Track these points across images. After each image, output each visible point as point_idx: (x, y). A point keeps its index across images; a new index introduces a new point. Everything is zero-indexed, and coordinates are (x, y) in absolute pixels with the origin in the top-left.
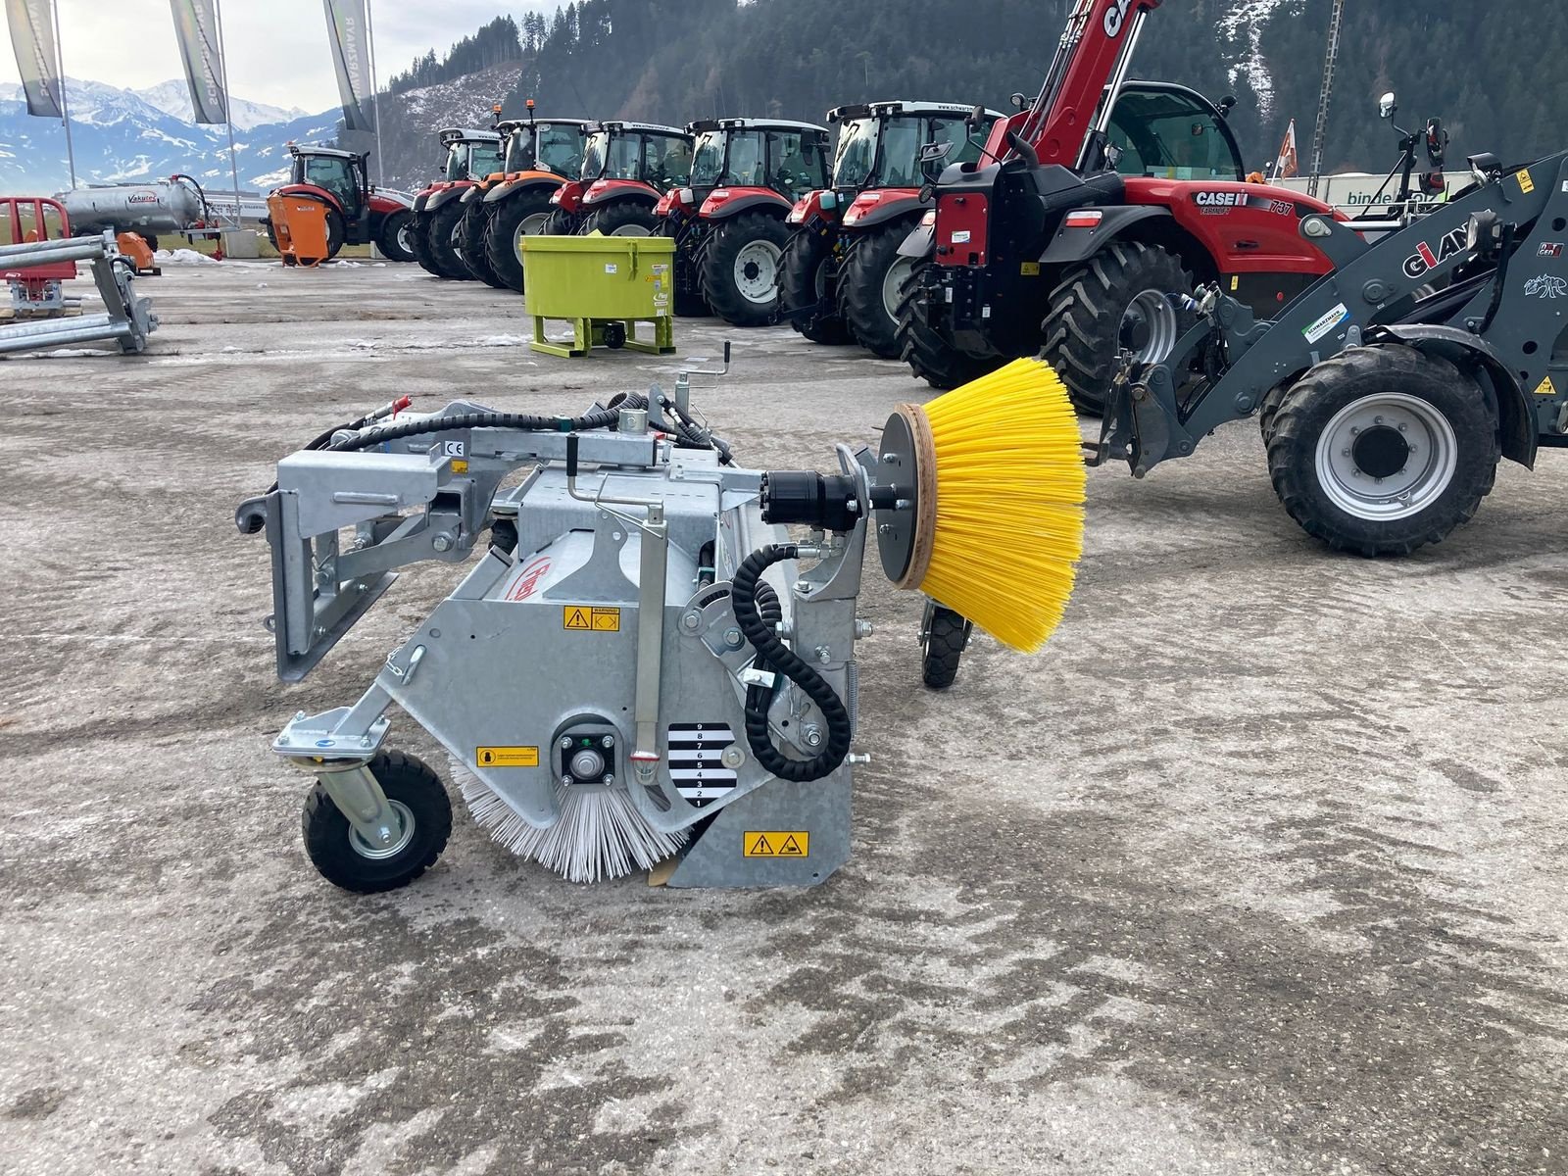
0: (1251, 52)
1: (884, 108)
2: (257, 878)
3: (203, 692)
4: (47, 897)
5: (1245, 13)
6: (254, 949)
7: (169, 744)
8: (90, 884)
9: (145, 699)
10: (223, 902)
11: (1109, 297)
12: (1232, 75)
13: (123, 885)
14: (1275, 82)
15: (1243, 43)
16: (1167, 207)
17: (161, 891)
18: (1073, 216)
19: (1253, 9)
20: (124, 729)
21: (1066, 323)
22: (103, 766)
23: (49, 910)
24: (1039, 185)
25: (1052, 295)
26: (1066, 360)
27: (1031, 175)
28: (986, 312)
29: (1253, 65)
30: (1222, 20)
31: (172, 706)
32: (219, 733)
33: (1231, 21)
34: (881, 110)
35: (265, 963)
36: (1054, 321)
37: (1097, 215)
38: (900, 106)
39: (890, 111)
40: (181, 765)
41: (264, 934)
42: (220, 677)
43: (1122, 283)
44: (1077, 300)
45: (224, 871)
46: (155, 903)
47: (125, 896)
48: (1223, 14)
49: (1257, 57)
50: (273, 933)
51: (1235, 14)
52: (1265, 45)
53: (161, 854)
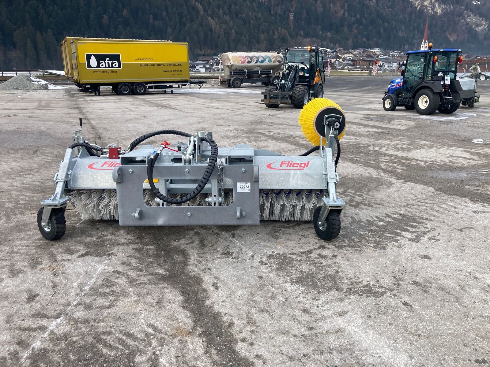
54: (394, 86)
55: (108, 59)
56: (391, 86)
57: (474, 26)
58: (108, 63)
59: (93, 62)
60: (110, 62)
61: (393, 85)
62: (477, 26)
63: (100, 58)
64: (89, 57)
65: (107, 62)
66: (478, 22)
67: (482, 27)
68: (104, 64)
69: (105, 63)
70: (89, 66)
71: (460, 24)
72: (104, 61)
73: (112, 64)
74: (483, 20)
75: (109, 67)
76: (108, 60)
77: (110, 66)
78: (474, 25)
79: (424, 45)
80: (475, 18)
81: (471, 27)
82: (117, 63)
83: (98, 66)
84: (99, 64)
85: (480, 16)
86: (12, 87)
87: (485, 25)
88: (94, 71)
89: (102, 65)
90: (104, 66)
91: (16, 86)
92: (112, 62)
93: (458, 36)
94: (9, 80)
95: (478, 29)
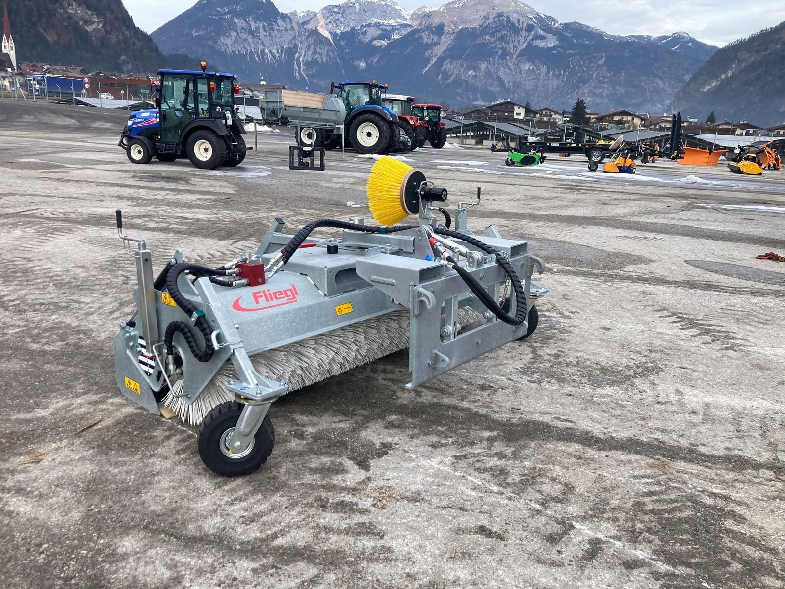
2: (548, 351)
3: (541, 450)
4: (611, 366)
6: (554, 337)
7: (566, 420)
8: (599, 367)
9: (575, 457)
10: (560, 349)
13: (588, 363)
17: (577, 357)
20: (588, 440)
22: (598, 417)
23: (611, 363)
31: (562, 446)
32: (541, 419)
35: (553, 334)
40: (563, 405)
41: (551, 339)
42: (527, 457)
45: (557, 356)
46: (579, 354)
47: (588, 359)
50: (549, 338)
53: (576, 368)
54: (138, 123)
56: (134, 123)
57: (81, 23)
61: (137, 121)
62: (87, 22)
66: (87, 17)
67: (94, 26)
71: (57, 15)
74: (93, 15)
78: (80, 20)
79: (7, 44)
80: (81, 8)
81: (77, 23)
85: (88, 8)
87: (98, 23)
93: (59, 36)
95: (89, 28)
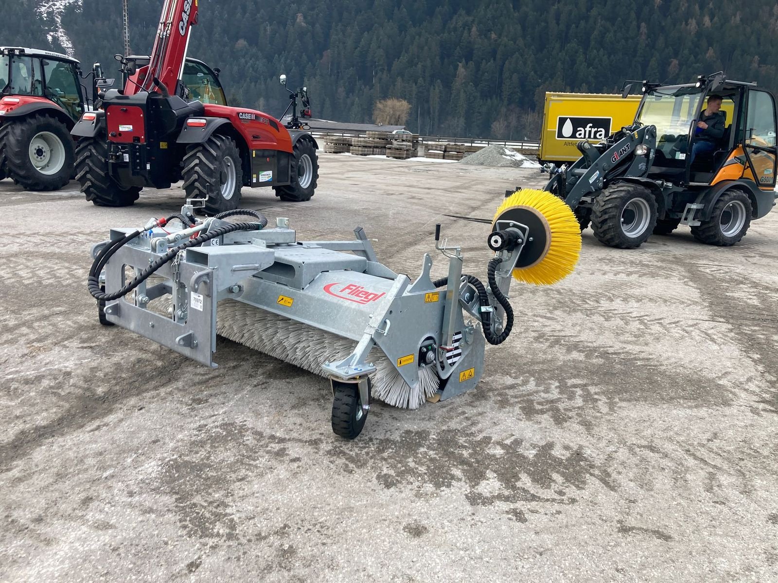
0: (57, 27)
1: (13, 50)
5: (50, 7)
11: (216, 160)
12: (50, 38)
14: (73, 43)
15: (51, 21)
16: (228, 118)
18: (190, 121)
19: (55, 5)
21: (197, 172)
24: (172, 105)
25: (185, 158)
26: (199, 190)
27: (166, 100)
28: (148, 167)
29: (60, 34)
30: (38, 8)
33: (43, 9)
34: (11, 51)
36: (189, 171)
37: (204, 121)
38: (23, 51)
39: (17, 52)
43: (220, 154)
44: (201, 160)
48: (38, 5)
49: (61, 30)
51: (45, 6)
52: (64, 24)
55: (591, 125)
58: (590, 132)
59: (568, 129)
60: (593, 130)
63: (578, 123)
64: (562, 121)
65: (588, 129)
68: (583, 132)
69: (585, 131)
70: (560, 135)
72: (584, 127)
73: (596, 133)
75: (589, 137)
76: (590, 127)
77: (592, 136)
82: (603, 132)
83: (573, 136)
84: (575, 131)
86: (477, 162)
88: (566, 143)
89: (580, 134)
90: (582, 136)
91: (482, 161)
92: (596, 129)
94: (478, 152)
